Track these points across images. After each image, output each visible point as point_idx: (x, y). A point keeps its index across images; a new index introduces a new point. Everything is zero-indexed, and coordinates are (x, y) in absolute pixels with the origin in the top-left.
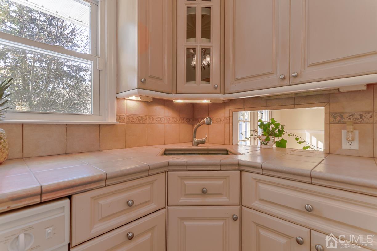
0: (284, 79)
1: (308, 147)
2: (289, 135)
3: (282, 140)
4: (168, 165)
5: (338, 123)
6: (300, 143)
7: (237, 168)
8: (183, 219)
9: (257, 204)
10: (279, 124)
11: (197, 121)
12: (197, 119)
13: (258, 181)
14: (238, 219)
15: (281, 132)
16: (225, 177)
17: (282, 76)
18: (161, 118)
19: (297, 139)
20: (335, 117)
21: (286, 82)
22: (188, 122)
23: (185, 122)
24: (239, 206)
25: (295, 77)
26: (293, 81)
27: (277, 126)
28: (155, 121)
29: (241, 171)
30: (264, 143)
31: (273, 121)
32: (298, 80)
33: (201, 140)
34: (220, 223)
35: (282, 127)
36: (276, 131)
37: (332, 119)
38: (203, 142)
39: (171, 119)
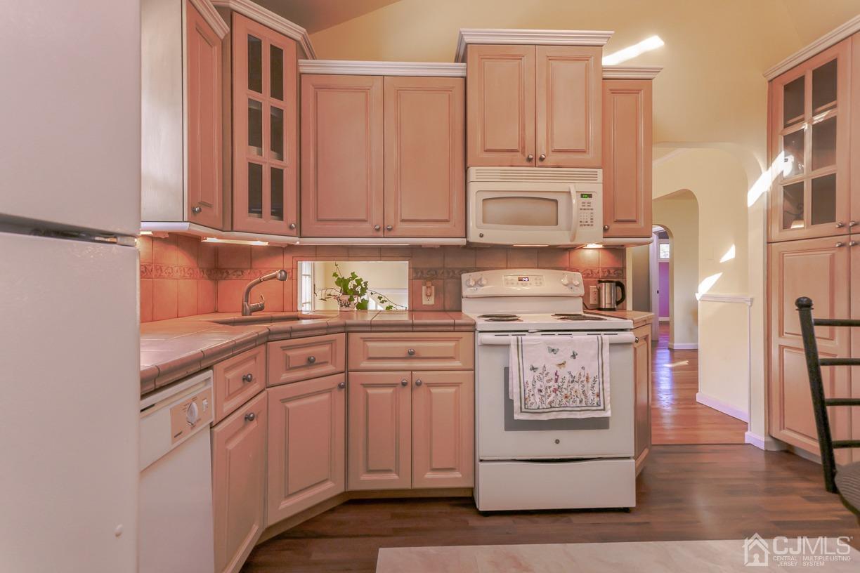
0: (378, 230)
1: (391, 307)
2: (372, 294)
3: (363, 300)
4: (270, 333)
5: (419, 279)
6: (382, 302)
7: (342, 329)
8: (284, 401)
9: (365, 364)
10: (361, 280)
11: (225, 274)
12: (224, 271)
13: (365, 340)
14: (345, 387)
15: (364, 290)
16: (330, 342)
17: (377, 227)
18: (172, 269)
19: (380, 298)
20: (417, 273)
21: (381, 233)
22: (209, 275)
23: (205, 275)
24: (344, 374)
25: (390, 230)
26: (387, 233)
27: (359, 282)
28: (164, 274)
29: (347, 333)
30: (345, 305)
31: (354, 276)
32: (391, 233)
33: (258, 305)
34: (325, 397)
35: (366, 283)
36: (359, 289)
37: (414, 275)
38: (261, 309)
39: (186, 270)
